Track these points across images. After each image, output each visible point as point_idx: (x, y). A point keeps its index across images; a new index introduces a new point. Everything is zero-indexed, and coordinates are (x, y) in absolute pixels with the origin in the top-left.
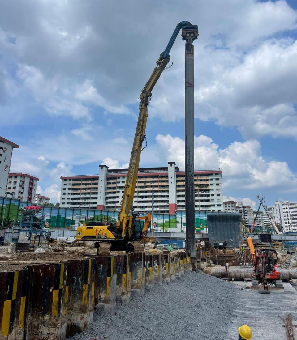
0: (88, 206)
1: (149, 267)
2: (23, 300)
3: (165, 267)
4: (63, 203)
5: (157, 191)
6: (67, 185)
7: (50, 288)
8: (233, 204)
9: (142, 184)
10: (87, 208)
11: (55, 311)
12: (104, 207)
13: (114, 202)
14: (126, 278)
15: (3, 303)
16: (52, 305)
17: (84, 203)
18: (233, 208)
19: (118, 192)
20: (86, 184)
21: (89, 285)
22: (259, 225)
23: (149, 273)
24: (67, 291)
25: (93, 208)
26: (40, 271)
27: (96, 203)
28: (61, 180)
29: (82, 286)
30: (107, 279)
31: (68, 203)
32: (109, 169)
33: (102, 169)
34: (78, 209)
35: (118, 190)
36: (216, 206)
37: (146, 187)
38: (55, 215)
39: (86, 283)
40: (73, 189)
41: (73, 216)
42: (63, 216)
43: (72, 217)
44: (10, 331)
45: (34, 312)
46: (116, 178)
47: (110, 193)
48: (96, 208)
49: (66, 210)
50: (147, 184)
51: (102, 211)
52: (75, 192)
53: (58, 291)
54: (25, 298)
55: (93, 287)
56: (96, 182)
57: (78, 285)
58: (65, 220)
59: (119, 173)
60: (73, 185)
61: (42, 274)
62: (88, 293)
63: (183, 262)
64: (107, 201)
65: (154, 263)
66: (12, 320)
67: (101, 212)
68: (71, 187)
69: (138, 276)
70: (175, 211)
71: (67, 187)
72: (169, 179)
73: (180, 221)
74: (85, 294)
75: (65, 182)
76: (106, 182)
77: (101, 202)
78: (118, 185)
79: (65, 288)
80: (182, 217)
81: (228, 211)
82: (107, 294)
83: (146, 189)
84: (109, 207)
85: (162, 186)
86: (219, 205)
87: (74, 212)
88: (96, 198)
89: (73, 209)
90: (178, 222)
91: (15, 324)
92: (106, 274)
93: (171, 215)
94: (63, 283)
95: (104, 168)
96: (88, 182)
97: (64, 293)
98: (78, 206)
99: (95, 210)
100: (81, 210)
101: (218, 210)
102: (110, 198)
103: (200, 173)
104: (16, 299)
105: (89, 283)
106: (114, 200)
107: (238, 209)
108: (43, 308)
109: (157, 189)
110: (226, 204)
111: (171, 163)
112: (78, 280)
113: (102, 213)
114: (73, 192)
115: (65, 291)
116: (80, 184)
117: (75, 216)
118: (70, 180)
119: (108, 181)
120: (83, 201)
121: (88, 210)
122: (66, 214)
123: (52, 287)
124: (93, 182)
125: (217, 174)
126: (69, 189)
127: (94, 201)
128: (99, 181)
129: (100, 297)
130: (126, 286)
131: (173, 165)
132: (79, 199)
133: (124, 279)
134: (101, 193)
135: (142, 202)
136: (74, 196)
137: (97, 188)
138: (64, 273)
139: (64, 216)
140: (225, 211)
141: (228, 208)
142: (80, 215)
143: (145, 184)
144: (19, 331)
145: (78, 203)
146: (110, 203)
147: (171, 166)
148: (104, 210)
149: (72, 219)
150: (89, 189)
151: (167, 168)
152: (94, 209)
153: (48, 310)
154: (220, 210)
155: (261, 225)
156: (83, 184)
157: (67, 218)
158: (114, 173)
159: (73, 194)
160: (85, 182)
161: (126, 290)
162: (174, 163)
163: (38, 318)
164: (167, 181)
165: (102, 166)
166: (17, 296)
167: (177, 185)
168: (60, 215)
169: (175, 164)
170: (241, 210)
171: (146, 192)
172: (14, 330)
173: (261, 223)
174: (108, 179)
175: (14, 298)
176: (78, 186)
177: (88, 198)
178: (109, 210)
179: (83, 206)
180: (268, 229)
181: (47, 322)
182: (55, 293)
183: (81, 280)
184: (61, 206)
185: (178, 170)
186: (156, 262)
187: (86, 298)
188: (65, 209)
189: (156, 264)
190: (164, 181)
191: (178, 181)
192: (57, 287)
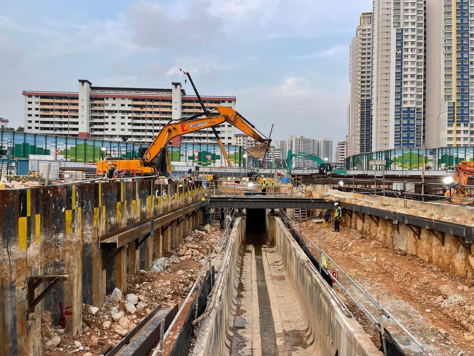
0: (66, 132)
1: (158, 196)
2: (38, 217)
3: (173, 196)
4: (30, 128)
5: (158, 119)
6: (34, 103)
7: (61, 209)
8: (244, 137)
9: (138, 109)
10: (65, 135)
11: (69, 230)
12: (88, 135)
13: (102, 130)
14: (135, 205)
15: (18, 220)
16: (65, 225)
17: (60, 129)
18: (245, 142)
19: (107, 117)
20: (60, 104)
21: (100, 208)
22: (270, 161)
23: (158, 202)
24: (80, 212)
25: (74, 135)
26: (49, 192)
27: (77, 129)
28: (24, 96)
29: (93, 209)
30: (116, 204)
31: (37, 128)
32: (92, 86)
33: (83, 85)
34: (52, 135)
35: (106, 114)
36: (226, 138)
37: (144, 112)
38: (21, 143)
39: (97, 206)
40: (42, 110)
41: (46, 144)
42: (31, 144)
43: (44, 145)
44: (28, 245)
45: (46, 231)
46: (103, 99)
47: (96, 117)
48: (77, 135)
49: (35, 137)
50: (144, 110)
51: (86, 140)
52: (46, 113)
53: (71, 211)
54: (39, 215)
55: (104, 210)
56: (75, 101)
57: (89, 209)
58: (35, 149)
59: (107, 92)
60: (42, 104)
61: (51, 195)
62: (100, 215)
63: (192, 193)
64: (92, 127)
65: (162, 192)
66: (29, 235)
67: (85, 142)
68: (38, 106)
69: (147, 204)
70: (180, 143)
71: (34, 106)
72: (173, 104)
73: (184, 154)
74: (96, 216)
75: (30, 100)
76: (89, 103)
77: (83, 128)
78: (106, 108)
79: (77, 209)
80: (187, 150)
81: (238, 144)
82: (118, 218)
83: (143, 115)
84: (96, 136)
85: (164, 113)
86: (229, 138)
87: (47, 139)
88: (77, 123)
89: (46, 136)
90: (183, 155)
91: (32, 240)
92: (115, 199)
93: (174, 147)
94: (75, 205)
95: (86, 84)
96: (64, 101)
97: (77, 214)
98: (52, 132)
99: (76, 139)
100: (56, 137)
101: (228, 144)
102: (96, 124)
103: (210, 99)
104: (31, 216)
105: (100, 206)
106: (102, 127)
107: (249, 143)
108: (55, 227)
109: (158, 116)
110: (237, 137)
111: (176, 84)
112: (88, 203)
113: (87, 142)
114: (42, 113)
115: (77, 212)
116: (52, 104)
117: (50, 144)
118: (37, 96)
119: (92, 103)
120: (59, 126)
121: (67, 138)
122: (35, 141)
123: (64, 207)
124: (70, 101)
125: (230, 101)
126: (37, 109)
127: (75, 126)
128: (79, 101)
129: (110, 221)
130: (136, 213)
131: (179, 86)
132: (52, 123)
133: (134, 205)
134: (83, 116)
135: (139, 131)
136: (45, 118)
137: (77, 111)
138: (76, 195)
139: (34, 145)
140: (235, 144)
141: (238, 142)
142: (56, 143)
143: (142, 108)
144: (37, 246)
145: (52, 129)
146: (96, 130)
147: (176, 88)
148: (88, 139)
149: (44, 148)
150: (66, 110)
151: (170, 90)
152: (75, 137)
153: (62, 229)
154: (231, 144)
155: (271, 161)
156: (56, 104)
157: (38, 146)
158: (100, 92)
159: (42, 116)
160: (59, 101)
161: (136, 215)
162: (179, 84)
163: (52, 236)
164: (171, 107)
165: (83, 82)
166: (31, 213)
167: (182, 112)
168: (27, 142)
169: (181, 86)
170: (253, 144)
171: (143, 119)
172: (31, 245)
173: (272, 159)
174: (92, 98)
175: (29, 215)
176: (49, 106)
177: (66, 123)
178: (96, 139)
179: (59, 132)
180: (278, 165)
181: (62, 240)
182: (68, 213)
183: (92, 203)
184: (26, 131)
185: (184, 94)
186: (165, 191)
187: (98, 220)
188: (33, 135)
189: (165, 194)
190: (166, 107)
191: (184, 107)
192: (69, 208)
